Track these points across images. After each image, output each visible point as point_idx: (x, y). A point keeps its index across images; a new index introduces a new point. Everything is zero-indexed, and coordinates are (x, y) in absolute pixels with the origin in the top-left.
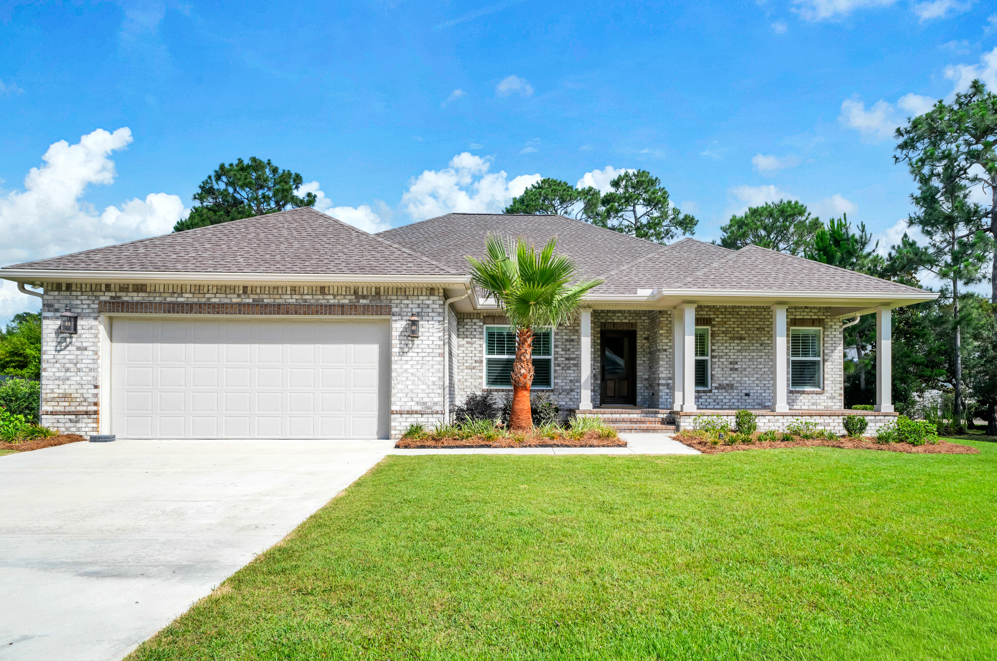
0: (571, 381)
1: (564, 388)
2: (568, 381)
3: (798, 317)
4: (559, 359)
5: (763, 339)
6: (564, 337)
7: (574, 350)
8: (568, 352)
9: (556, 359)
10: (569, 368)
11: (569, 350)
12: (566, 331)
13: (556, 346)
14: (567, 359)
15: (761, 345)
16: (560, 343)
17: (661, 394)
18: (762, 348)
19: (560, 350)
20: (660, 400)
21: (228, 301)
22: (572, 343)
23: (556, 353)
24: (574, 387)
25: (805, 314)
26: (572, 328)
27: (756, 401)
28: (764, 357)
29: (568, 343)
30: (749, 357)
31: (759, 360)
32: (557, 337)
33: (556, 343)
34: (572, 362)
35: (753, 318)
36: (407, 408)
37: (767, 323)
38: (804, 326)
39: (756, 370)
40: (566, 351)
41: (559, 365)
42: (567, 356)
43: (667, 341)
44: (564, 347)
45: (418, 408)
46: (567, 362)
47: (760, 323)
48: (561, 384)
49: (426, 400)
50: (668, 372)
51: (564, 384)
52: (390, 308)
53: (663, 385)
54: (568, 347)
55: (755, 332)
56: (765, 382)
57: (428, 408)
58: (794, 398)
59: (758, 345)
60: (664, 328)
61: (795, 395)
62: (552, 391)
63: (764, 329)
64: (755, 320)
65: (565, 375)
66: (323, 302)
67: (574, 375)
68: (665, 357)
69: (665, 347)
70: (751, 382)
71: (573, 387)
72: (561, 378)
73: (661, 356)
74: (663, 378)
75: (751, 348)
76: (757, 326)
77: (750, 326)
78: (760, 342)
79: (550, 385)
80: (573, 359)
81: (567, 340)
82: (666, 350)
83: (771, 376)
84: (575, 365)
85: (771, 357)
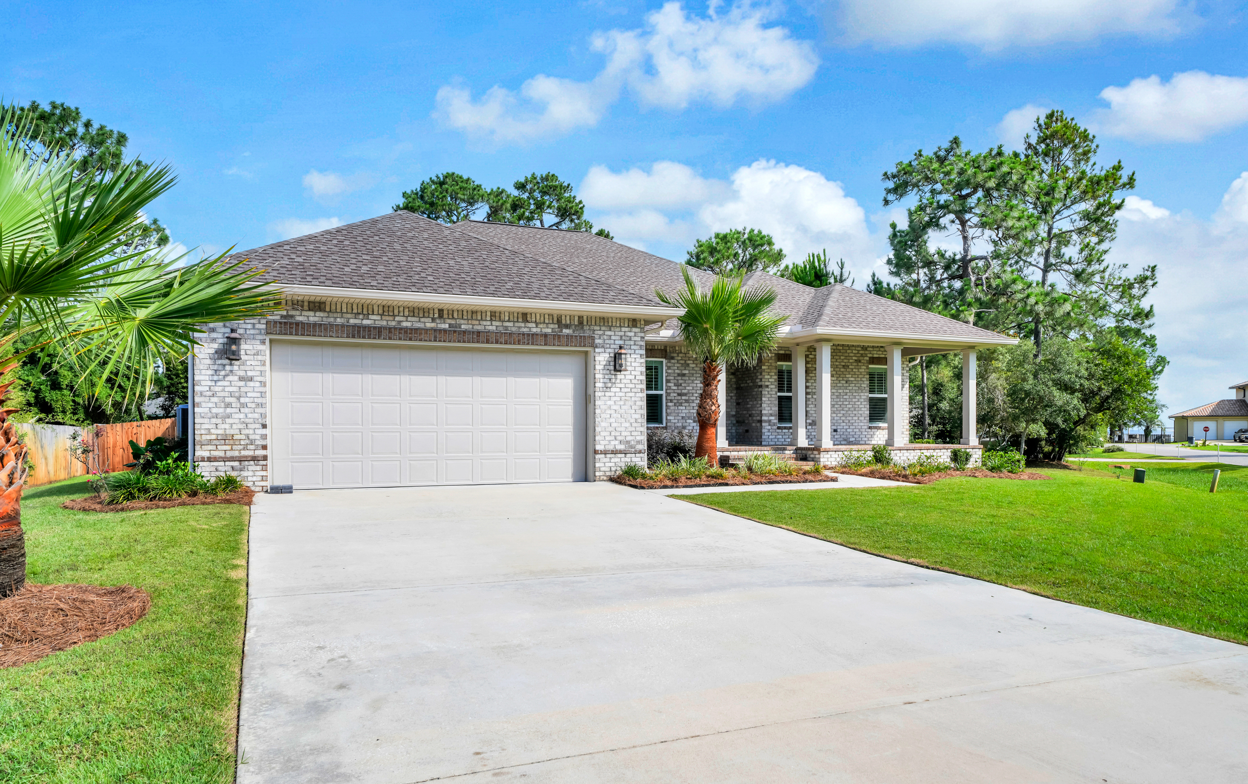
0: (683, 417)
1: (676, 425)
2: (680, 418)
3: (875, 356)
4: (672, 395)
5: (847, 376)
6: (677, 371)
7: (685, 385)
8: (680, 388)
9: (668, 394)
10: (681, 404)
11: (681, 385)
12: (678, 365)
13: (668, 381)
14: (679, 395)
15: (846, 383)
16: (672, 378)
17: (763, 431)
18: (847, 385)
19: (673, 385)
20: (763, 437)
21: (421, 325)
22: (683, 378)
23: (668, 388)
24: (686, 424)
25: (881, 353)
26: (683, 362)
27: (843, 436)
28: (848, 394)
29: (680, 378)
30: (837, 394)
31: (845, 397)
32: (670, 371)
33: (668, 378)
34: (684, 398)
35: (840, 356)
36: (612, 447)
37: (851, 361)
38: (880, 364)
39: (843, 406)
40: (678, 386)
41: (671, 401)
42: (679, 391)
43: (769, 377)
44: (676, 381)
46: (679, 398)
47: (845, 361)
48: (674, 421)
50: (769, 408)
51: (676, 421)
52: (593, 339)
53: (766, 421)
54: (680, 382)
55: (842, 370)
56: (850, 418)
58: (872, 433)
59: (844, 382)
60: (766, 364)
61: (873, 430)
62: (666, 428)
63: (848, 366)
64: (842, 358)
65: (677, 411)
66: (525, 330)
67: (686, 411)
68: (767, 393)
69: (767, 383)
70: (838, 418)
71: (685, 424)
72: (674, 414)
73: (763, 393)
74: (766, 415)
75: (838, 385)
76: (843, 364)
77: (837, 363)
78: (845, 379)
79: (661, 422)
80: (685, 395)
81: (679, 375)
82: (767, 386)
83: (855, 412)
84: (687, 401)
85: (855, 394)
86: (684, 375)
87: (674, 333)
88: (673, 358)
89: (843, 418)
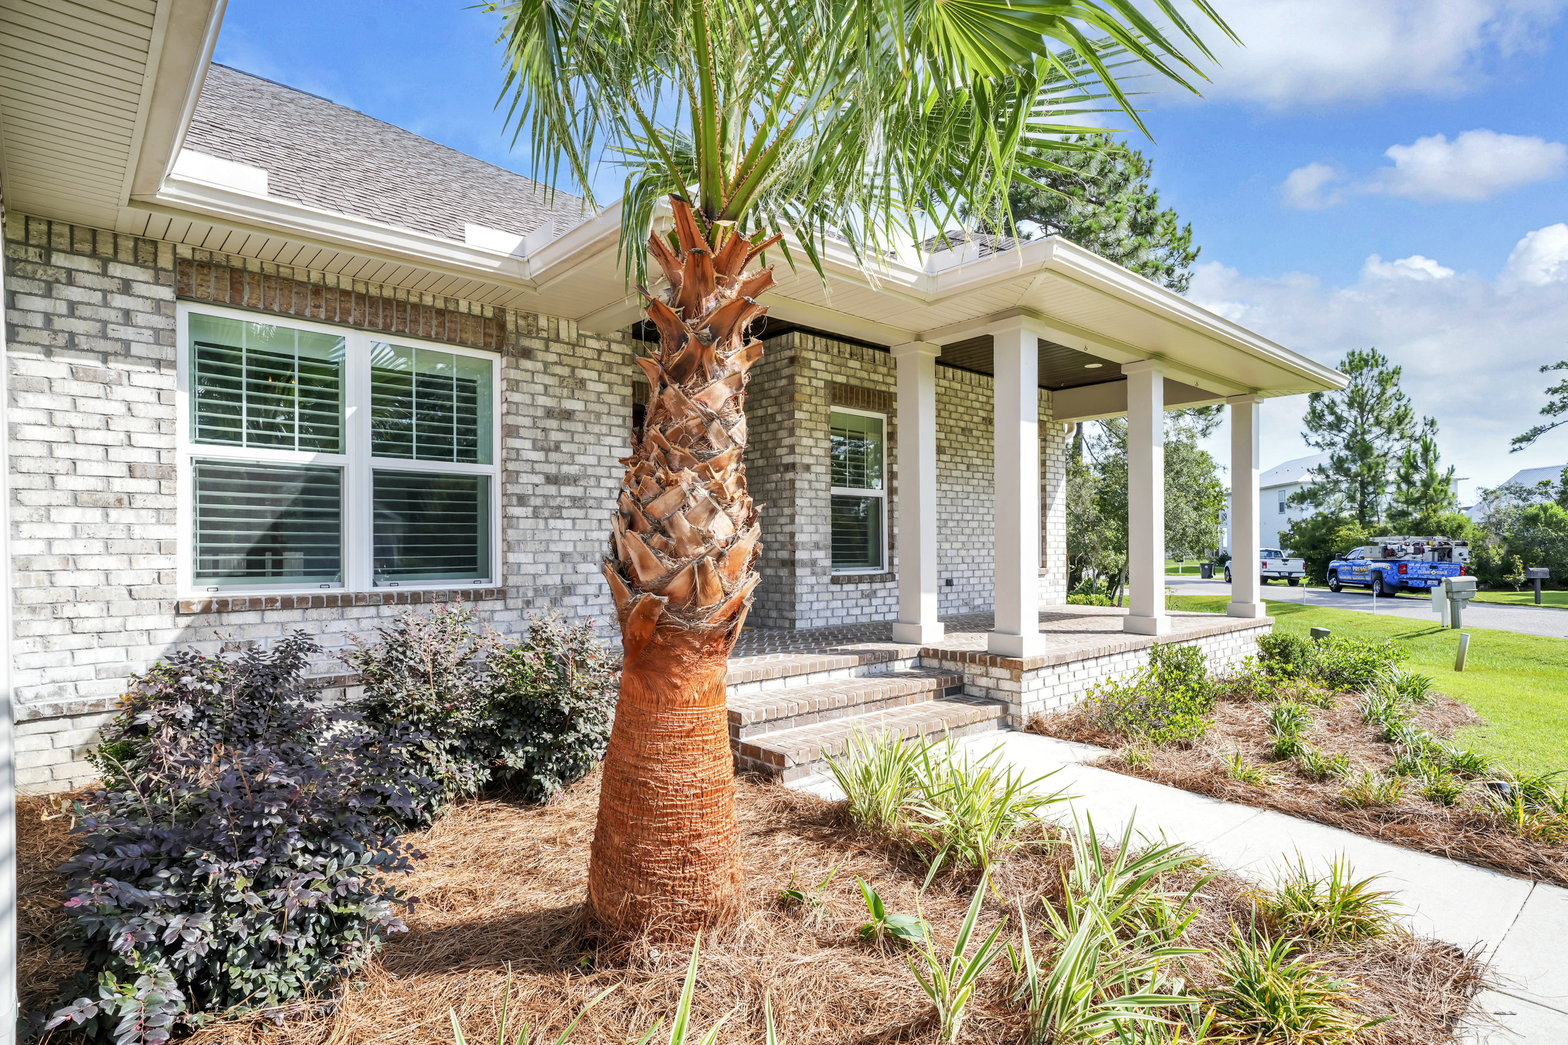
0: (564, 556)
1: (540, 582)
2: (556, 558)
4: (524, 478)
5: (970, 453)
6: (542, 400)
7: (572, 448)
8: (553, 456)
9: (511, 477)
10: (557, 512)
11: (557, 448)
12: (548, 380)
13: (510, 431)
14: (551, 480)
16: (527, 422)
17: (799, 589)
18: (969, 475)
19: (528, 444)
20: (798, 607)
22: (566, 425)
23: (509, 457)
24: (574, 579)
26: (565, 371)
27: (962, 595)
28: (972, 496)
29: (553, 424)
30: (951, 495)
31: (966, 502)
32: (516, 397)
33: (511, 420)
34: (567, 490)
35: (957, 405)
37: (976, 419)
40: (547, 450)
41: (522, 500)
42: (552, 469)
43: (811, 442)
44: (539, 435)
46: (552, 490)
47: (966, 417)
48: (531, 569)
50: (812, 528)
51: (541, 568)
53: (804, 564)
54: (555, 436)
55: (960, 438)
56: (974, 553)
59: (964, 467)
60: (805, 407)
62: (501, 594)
63: (971, 431)
64: (960, 409)
65: (545, 536)
67: (575, 535)
68: (806, 485)
69: (807, 460)
70: (954, 553)
71: (569, 579)
72: (531, 547)
73: (798, 484)
74: (804, 546)
75: (954, 473)
76: (962, 424)
77: (952, 422)
78: (966, 460)
79: (486, 574)
80: (574, 480)
81: (549, 413)
82: (807, 468)
83: (983, 539)
84: (577, 502)
85: (983, 497)
86: (568, 415)
87: (522, 246)
88: (527, 354)
89: (963, 553)
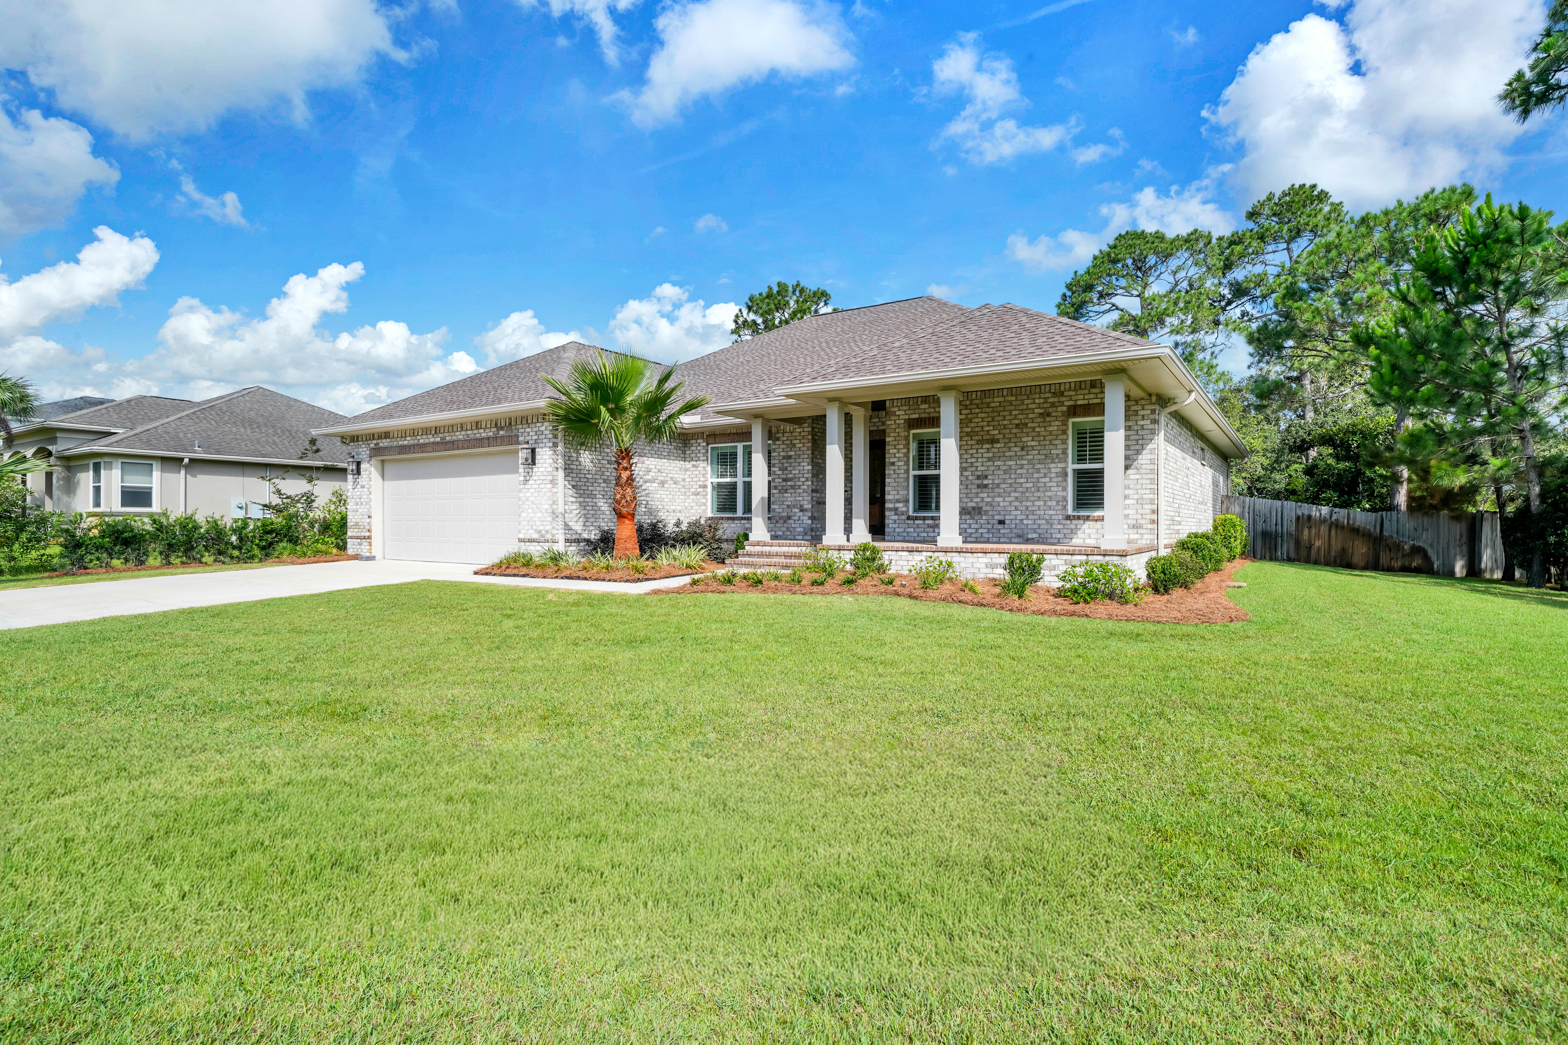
0: (788, 506)
3: (1080, 403)
5: (1024, 439)
10: (786, 491)
14: (785, 480)
15: (1022, 449)
18: (1024, 453)
20: (887, 530)
25: (1092, 396)
27: (1015, 531)
28: (1026, 467)
30: (1004, 468)
31: (1019, 471)
35: (1011, 411)
36: (528, 536)
37: (1031, 416)
38: (1089, 415)
39: (1015, 485)
43: (895, 451)
45: (535, 536)
47: (1021, 417)
49: (541, 528)
50: (895, 492)
52: (518, 436)
53: (890, 510)
55: (1014, 431)
56: (1029, 504)
57: (543, 536)
58: (1073, 527)
61: (1074, 522)
63: (1026, 424)
64: (1014, 413)
68: (892, 472)
69: (892, 460)
70: (1006, 503)
74: (890, 501)
76: (1017, 422)
77: (1005, 422)
78: (1021, 444)
80: (790, 480)
81: (784, 457)
82: (893, 464)
83: (1039, 494)
84: (792, 487)
85: (1038, 466)
86: (790, 457)
88: (778, 439)
89: (1017, 504)
